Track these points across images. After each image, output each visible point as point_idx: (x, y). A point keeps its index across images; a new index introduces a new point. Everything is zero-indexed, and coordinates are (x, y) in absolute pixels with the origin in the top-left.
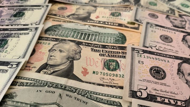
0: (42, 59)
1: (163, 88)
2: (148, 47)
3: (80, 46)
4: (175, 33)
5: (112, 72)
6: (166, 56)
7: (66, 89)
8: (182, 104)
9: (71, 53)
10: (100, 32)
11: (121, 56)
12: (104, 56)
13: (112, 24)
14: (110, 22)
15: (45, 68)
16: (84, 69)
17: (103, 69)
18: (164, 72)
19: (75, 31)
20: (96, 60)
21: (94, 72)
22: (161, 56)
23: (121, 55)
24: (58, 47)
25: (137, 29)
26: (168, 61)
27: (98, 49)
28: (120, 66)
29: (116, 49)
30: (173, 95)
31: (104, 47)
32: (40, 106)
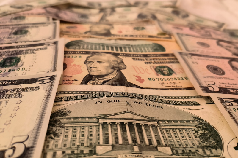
0: (81, 71)
1: (229, 81)
5: (170, 77)
7: (130, 96)
9: (113, 63)
10: (131, 45)
12: (150, 63)
15: (91, 80)
16: (136, 76)
18: (220, 68)
19: (102, 45)
21: (150, 79)
24: (94, 59)
25: (169, 38)
26: (218, 61)
27: (139, 58)
28: (173, 70)
29: (160, 57)
32: (110, 117)
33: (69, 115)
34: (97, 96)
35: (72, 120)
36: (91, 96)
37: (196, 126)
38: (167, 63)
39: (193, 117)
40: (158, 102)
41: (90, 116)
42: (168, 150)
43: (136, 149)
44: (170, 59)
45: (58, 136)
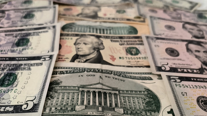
0: (71, 51)
2: (158, 35)
5: (135, 57)
7: (103, 72)
8: (197, 72)
10: (112, 27)
12: (123, 45)
15: (77, 58)
16: (111, 56)
19: (89, 27)
21: (120, 58)
26: (178, 44)
28: (140, 51)
30: (189, 66)
31: (121, 38)
32: (87, 87)
33: (61, 84)
34: (80, 71)
35: (63, 87)
36: (76, 71)
37: (145, 95)
38: (136, 44)
39: (145, 89)
40: (123, 76)
41: (74, 86)
42: (122, 111)
43: (100, 109)
44: (139, 41)
45: (53, 98)
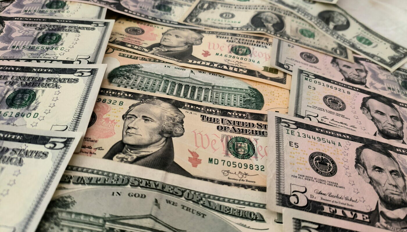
0: (112, 133)
1: (333, 190)
2: (303, 117)
3: (180, 109)
4: (349, 93)
5: (243, 161)
6: (335, 134)
7: (165, 190)
8: (364, 219)
9: (166, 122)
10: (213, 84)
11: (256, 131)
12: (225, 130)
13: (236, 70)
14: (232, 66)
15: (121, 151)
16: (192, 153)
17: (227, 154)
18: (333, 162)
19: (167, 79)
20: (212, 137)
21: (211, 160)
22: (328, 134)
23: (256, 129)
24: (139, 111)
25: (282, 81)
26: (339, 144)
27: (213, 116)
28: (256, 150)
29: (247, 118)
30: (350, 203)
31: (224, 113)
33: (71, 207)
34: (118, 183)
36: (109, 182)
40: (203, 205)
41: (97, 215)
